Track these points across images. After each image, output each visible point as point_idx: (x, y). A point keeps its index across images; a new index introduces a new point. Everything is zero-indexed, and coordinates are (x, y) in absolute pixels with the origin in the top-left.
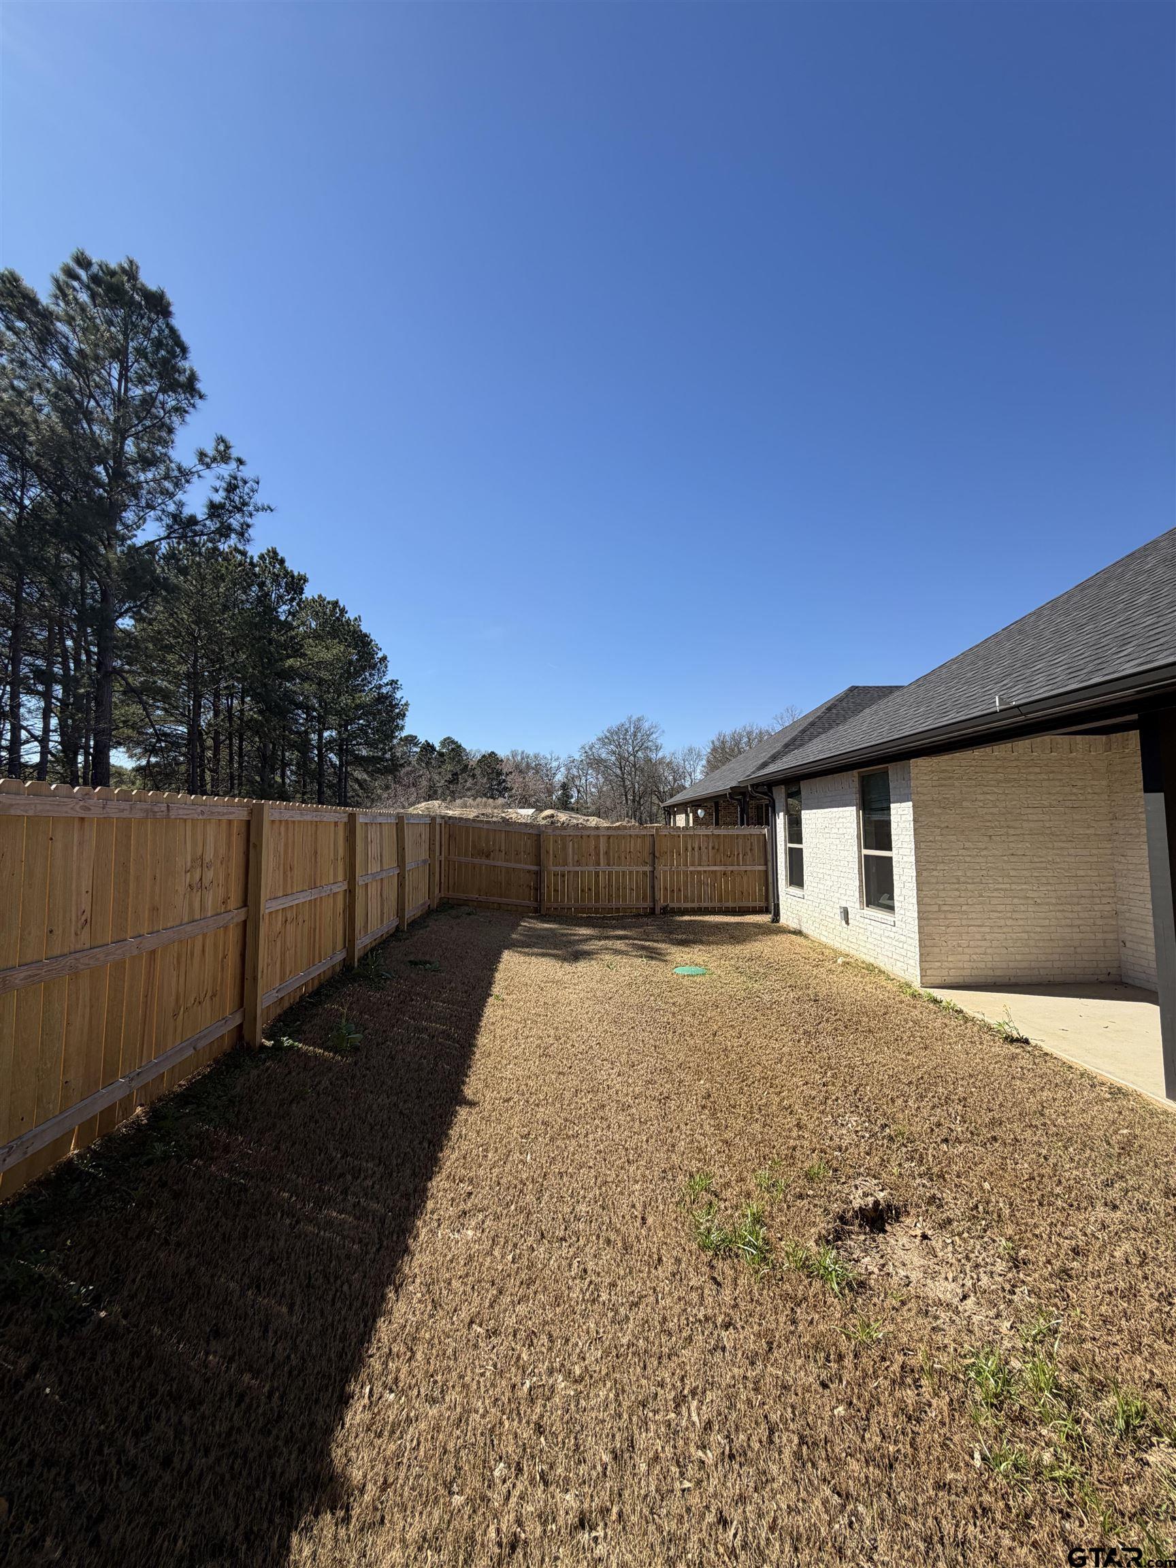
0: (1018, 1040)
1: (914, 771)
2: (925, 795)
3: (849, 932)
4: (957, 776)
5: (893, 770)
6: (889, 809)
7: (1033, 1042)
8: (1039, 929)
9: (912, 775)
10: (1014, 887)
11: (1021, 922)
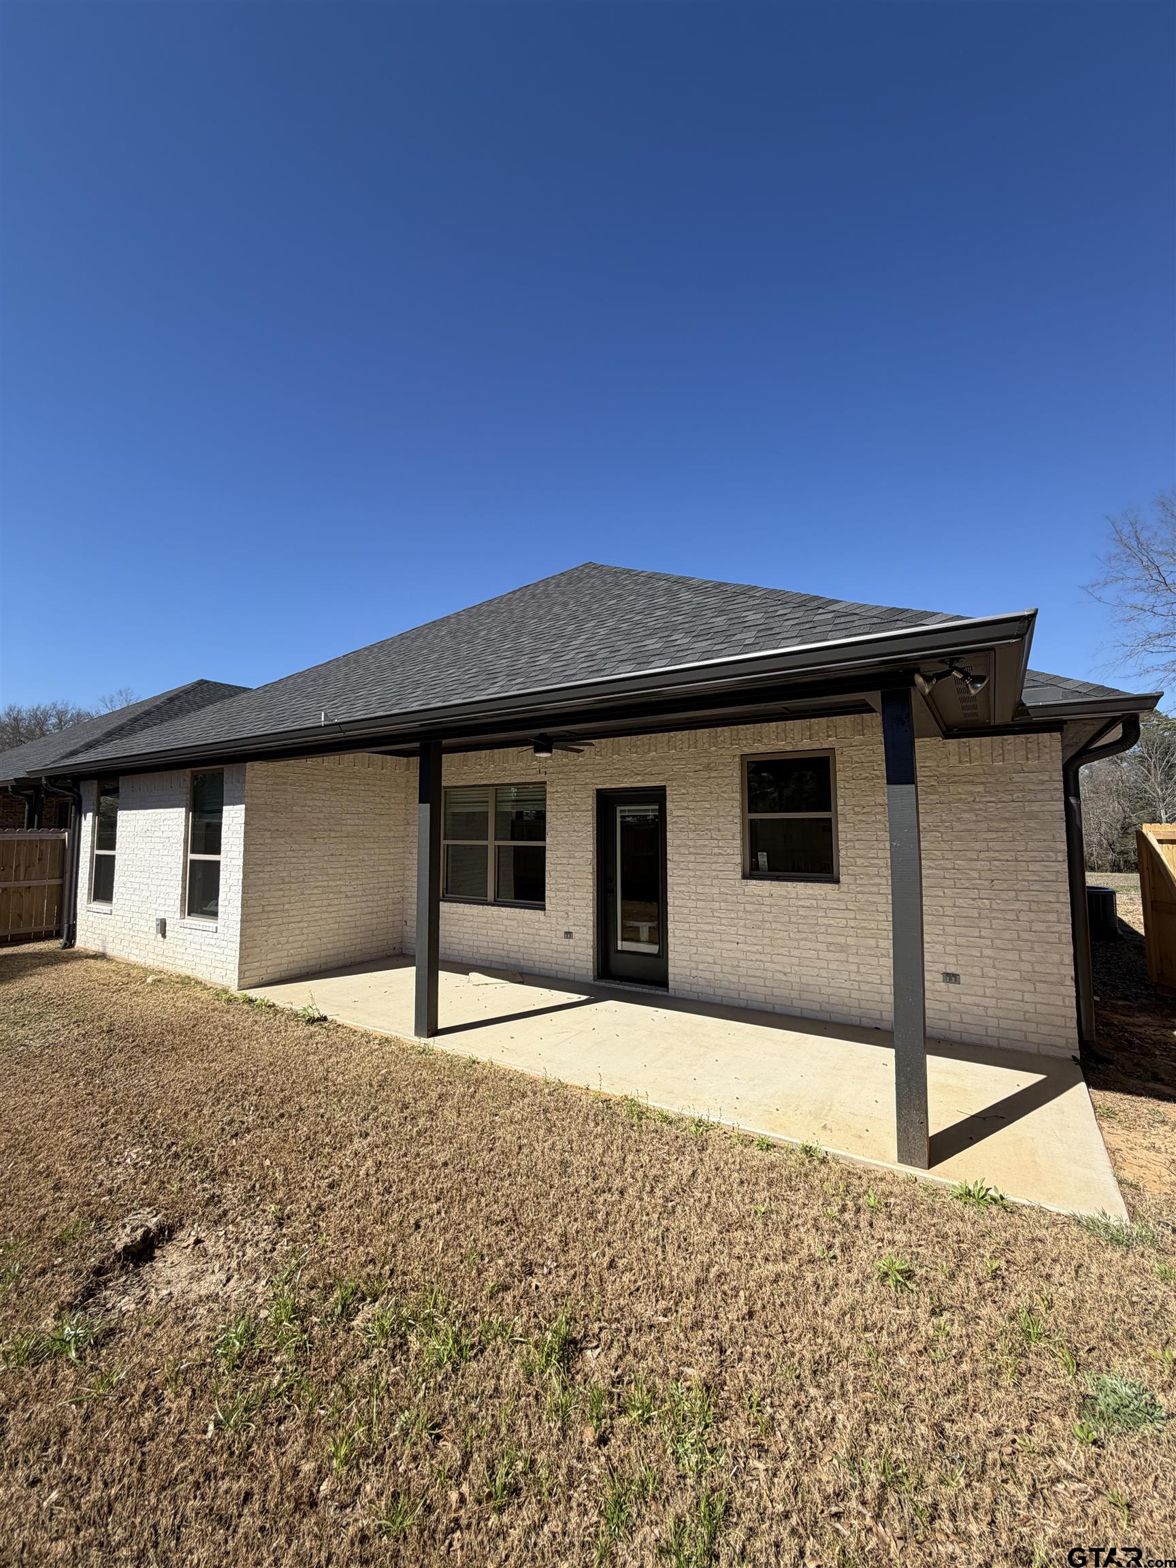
0: (318, 1019)
1: (249, 774)
2: (259, 798)
3: (164, 947)
4: (290, 782)
5: (229, 771)
6: (221, 811)
7: (330, 1018)
8: (347, 919)
9: (247, 779)
10: (331, 883)
11: (333, 915)
